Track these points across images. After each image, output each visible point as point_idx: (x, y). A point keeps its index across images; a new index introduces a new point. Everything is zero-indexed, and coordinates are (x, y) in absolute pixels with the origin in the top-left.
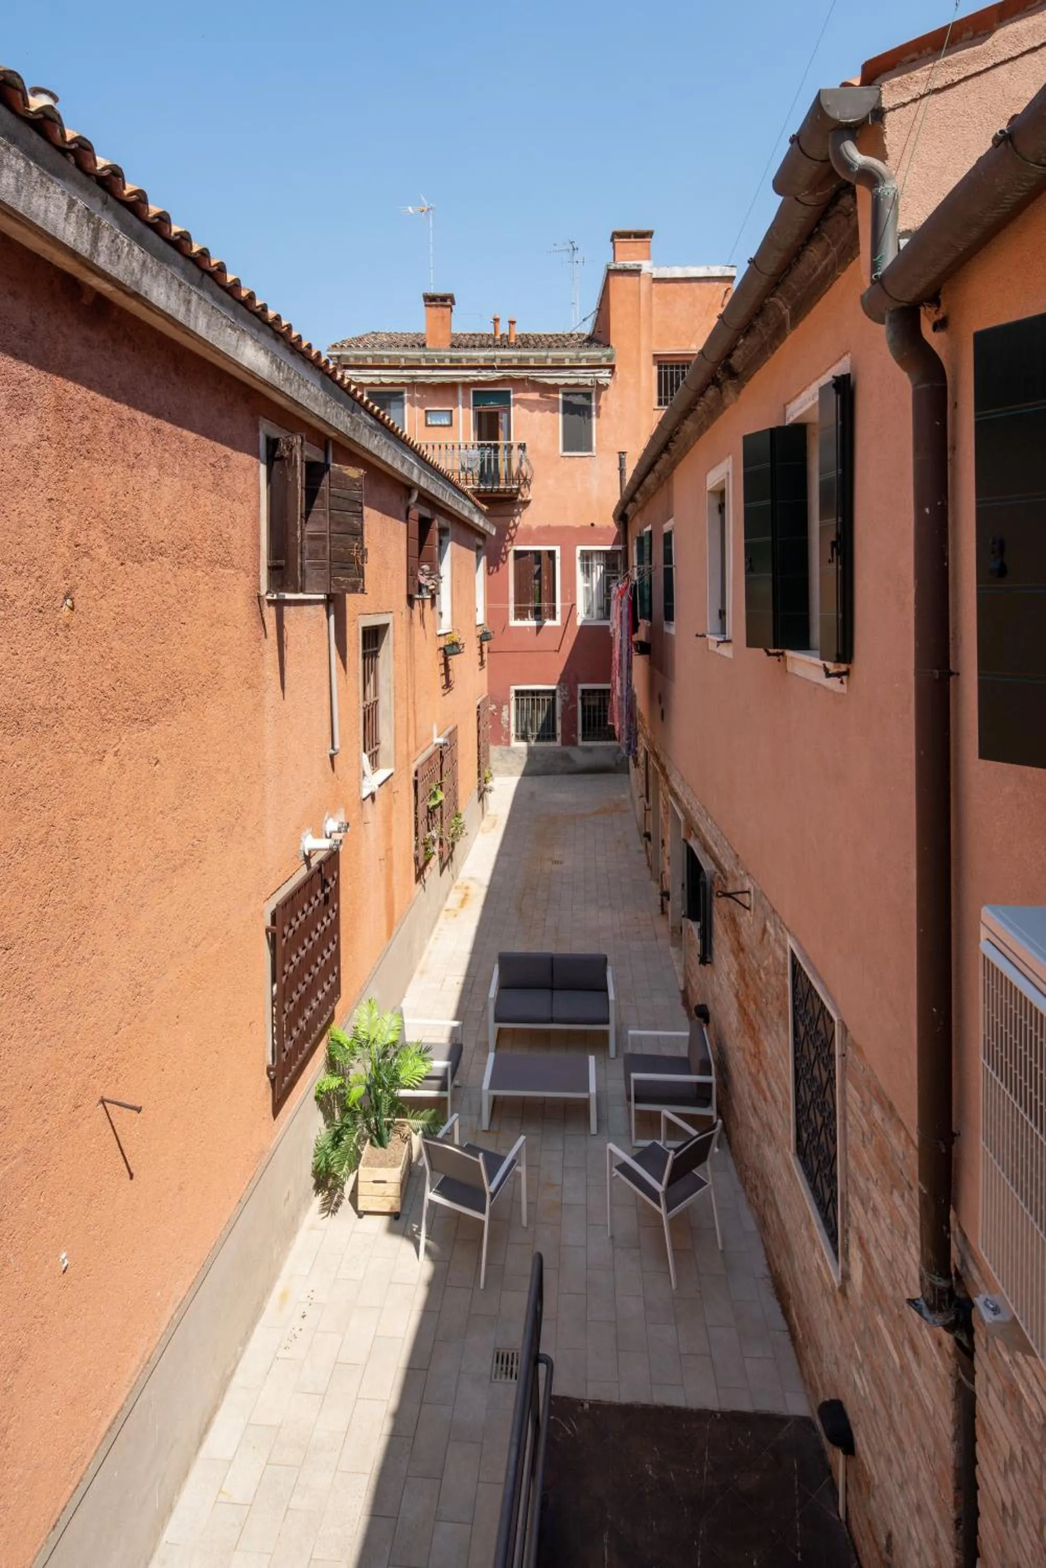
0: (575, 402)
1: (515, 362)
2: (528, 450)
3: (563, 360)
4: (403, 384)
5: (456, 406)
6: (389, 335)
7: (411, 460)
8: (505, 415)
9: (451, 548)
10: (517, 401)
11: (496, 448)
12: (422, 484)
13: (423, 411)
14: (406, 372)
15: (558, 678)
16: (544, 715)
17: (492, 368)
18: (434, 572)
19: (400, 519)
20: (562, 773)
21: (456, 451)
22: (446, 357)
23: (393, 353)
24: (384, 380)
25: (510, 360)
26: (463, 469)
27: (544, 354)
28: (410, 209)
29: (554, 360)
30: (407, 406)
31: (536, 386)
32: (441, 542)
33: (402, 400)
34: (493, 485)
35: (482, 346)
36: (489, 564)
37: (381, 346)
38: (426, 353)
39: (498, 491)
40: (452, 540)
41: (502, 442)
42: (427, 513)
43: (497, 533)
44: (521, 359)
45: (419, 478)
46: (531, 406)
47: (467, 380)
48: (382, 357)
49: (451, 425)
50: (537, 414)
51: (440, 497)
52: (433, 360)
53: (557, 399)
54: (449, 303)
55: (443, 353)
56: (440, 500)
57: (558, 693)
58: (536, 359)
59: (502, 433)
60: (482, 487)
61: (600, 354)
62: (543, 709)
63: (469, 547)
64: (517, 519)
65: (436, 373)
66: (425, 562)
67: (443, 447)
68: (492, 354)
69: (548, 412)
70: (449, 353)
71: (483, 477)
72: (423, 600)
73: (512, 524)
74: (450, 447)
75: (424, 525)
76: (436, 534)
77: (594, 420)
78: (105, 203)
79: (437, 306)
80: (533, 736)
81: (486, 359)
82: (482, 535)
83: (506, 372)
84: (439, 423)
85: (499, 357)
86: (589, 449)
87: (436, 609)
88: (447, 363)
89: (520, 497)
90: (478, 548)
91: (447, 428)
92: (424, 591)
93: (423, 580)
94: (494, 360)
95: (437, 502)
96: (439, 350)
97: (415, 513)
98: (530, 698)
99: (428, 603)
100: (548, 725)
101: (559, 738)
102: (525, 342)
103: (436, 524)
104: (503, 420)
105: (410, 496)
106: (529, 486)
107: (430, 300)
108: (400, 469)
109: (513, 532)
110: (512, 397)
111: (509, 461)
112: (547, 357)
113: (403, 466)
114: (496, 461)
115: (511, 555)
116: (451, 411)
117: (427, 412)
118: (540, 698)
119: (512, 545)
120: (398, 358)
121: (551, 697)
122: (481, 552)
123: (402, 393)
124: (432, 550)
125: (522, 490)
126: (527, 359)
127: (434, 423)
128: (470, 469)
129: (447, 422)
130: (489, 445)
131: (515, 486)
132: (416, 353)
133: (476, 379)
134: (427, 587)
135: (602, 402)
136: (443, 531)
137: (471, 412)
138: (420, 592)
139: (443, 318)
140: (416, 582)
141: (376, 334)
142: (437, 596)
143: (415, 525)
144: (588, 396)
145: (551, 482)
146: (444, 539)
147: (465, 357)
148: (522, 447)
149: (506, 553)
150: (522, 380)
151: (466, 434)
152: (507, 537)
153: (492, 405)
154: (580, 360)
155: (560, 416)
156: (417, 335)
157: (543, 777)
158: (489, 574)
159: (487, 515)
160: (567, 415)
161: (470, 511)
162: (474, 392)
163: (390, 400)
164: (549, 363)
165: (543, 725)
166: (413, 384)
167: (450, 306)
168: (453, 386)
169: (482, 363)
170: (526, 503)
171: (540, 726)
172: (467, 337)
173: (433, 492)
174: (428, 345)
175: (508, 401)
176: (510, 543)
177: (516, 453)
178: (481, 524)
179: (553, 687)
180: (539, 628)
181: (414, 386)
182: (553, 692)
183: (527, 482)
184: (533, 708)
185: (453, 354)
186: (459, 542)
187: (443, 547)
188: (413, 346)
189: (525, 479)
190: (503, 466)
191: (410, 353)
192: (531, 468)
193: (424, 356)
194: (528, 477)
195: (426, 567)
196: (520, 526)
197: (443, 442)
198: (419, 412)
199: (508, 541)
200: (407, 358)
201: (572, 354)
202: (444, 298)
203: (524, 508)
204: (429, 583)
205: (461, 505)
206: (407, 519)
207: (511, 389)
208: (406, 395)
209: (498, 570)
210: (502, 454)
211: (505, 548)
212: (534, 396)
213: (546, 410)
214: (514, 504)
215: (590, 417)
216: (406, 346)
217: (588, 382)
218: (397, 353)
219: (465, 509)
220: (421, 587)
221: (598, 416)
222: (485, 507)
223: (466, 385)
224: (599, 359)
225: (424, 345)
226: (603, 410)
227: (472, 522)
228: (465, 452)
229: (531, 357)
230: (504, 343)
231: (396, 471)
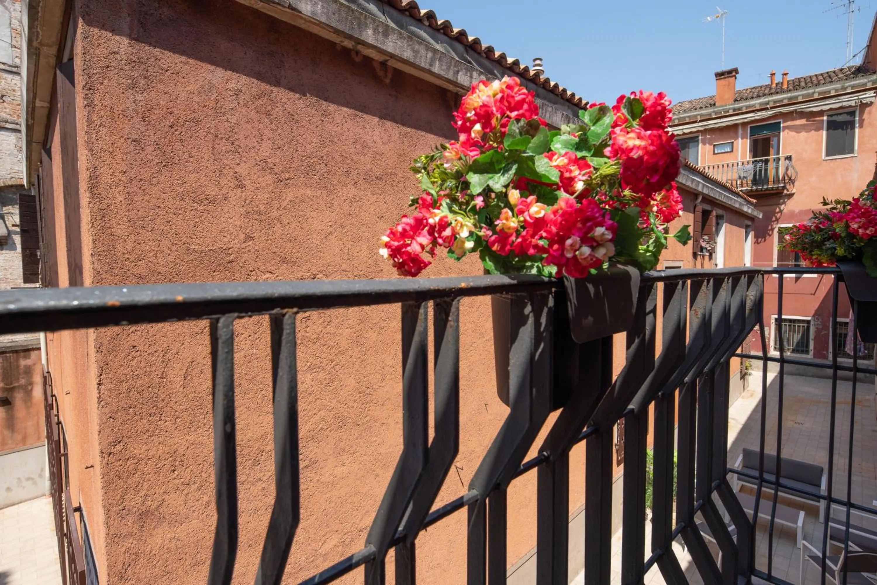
0: (838, 120)
1: (786, 102)
2: (793, 160)
3: (829, 92)
4: (698, 131)
5: (736, 138)
6: (690, 102)
7: (698, 180)
8: (775, 139)
9: (725, 228)
10: (785, 128)
11: (767, 162)
12: (704, 192)
13: (712, 146)
14: (701, 124)
15: (813, 312)
16: (800, 336)
17: (766, 109)
18: (712, 239)
19: (689, 212)
20: (813, 376)
21: (735, 167)
22: (730, 109)
23: (692, 114)
24: (685, 131)
25: (782, 101)
26: (740, 178)
27: (811, 91)
28: (709, 19)
29: (820, 94)
30: (700, 145)
31: (802, 114)
32: (718, 224)
33: (698, 141)
34: (763, 186)
35: (759, 96)
36: (756, 237)
37: (685, 111)
38: (716, 109)
39: (767, 189)
40: (726, 222)
41: (772, 157)
42: (708, 207)
43: (763, 216)
44: (790, 99)
45: (703, 189)
46: (797, 129)
47: (746, 120)
48: (684, 118)
49: (732, 151)
50: (803, 134)
51: (717, 197)
52: (721, 113)
53: (823, 121)
54: (734, 74)
55: (728, 107)
56: (717, 199)
57: (812, 323)
58: (803, 96)
59: (772, 151)
60: (754, 188)
61: (866, 80)
62: (799, 332)
63: (740, 226)
64: (782, 207)
65: (722, 120)
66: (706, 235)
67: (725, 166)
68: (767, 100)
69: (813, 131)
70: (732, 106)
71: (755, 181)
72: (703, 256)
73: (778, 210)
74: (730, 165)
75: (706, 215)
76: (714, 220)
77: (857, 130)
78: (568, 106)
79: (724, 78)
80: (788, 349)
81: (760, 104)
82: (752, 219)
83: (777, 110)
84: (723, 151)
85: (772, 101)
86: (852, 151)
87: (713, 261)
88: (731, 112)
89: (785, 192)
90: (747, 227)
91: (729, 154)
92: (704, 251)
93: (703, 244)
94: (768, 103)
95: (715, 201)
96: (726, 106)
97: (699, 208)
98: (788, 324)
99: (707, 258)
100: (802, 343)
101: (811, 353)
102: (797, 85)
103: (714, 213)
104: (774, 142)
105: (697, 199)
106: (793, 183)
107: (720, 75)
108: (690, 185)
109: (778, 215)
110: (782, 125)
111: (777, 169)
112: (814, 92)
113: (692, 183)
114: (766, 170)
115: (776, 230)
116: (733, 142)
117: (714, 145)
118: (797, 325)
119: (777, 224)
120: (696, 116)
121: (806, 325)
122: (749, 229)
123: (698, 137)
124: (711, 228)
125: (788, 187)
126: (796, 97)
127: (719, 151)
128: (744, 177)
129: (729, 150)
130: (761, 160)
131: (782, 185)
132: (710, 110)
133: (753, 119)
134: (706, 248)
135: (865, 116)
136: (719, 217)
137: (748, 141)
138: (701, 251)
139: (729, 85)
140: (699, 246)
141: (682, 103)
142: (713, 254)
143: (699, 214)
144: (852, 114)
145: (813, 179)
146: (720, 221)
147: (744, 106)
148: (789, 158)
149: (772, 229)
150: (791, 113)
151: (744, 155)
152: (774, 219)
153: (765, 133)
154: (845, 89)
155: (824, 133)
156: (711, 98)
157: (795, 377)
158: (756, 242)
159: (755, 206)
160: (830, 131)
161: (740, 204)
162: (751, 127)
163: (689, 143)
164: (816, 96)
165: (798, 343)
166: (706, 130)
167: (735, 76)
168: (735, 126)
169: (758, 107)
170: (791, 196)
171: (795, 344)
172: (748, 91)
173: (712, 195)
174: (717, 104)
175: (779, 129)
176: (776, 222)
177: (782, 164)
178: (750, 211)
179: (809, 318)
180: (797, 279)
181: (705, 131)
182: (808, 322)
183: (792, 181)
184: (790, 331)
185: (736, 106)
186: (731, 223)
187: (719, 227)
188: (707, 107)
189: (790, 179)
190: (771, 173)
191: (704, 112)
192: (797, 173)
193: (714, 112)
194: (793, 178)
195: (706, 237)
196: (785, 211)
197: (725, 163)
198: (708, 148)
199: (774, 221)
200: (701, 115)
201: (838, 86)
202: (730, 72)
203: (789, 199)
204: (707, 246)
205: (733, 201)
206: (694, 212)
207: (781, 120)
208: (700, 138)
209: (765, 240)
210: (771, 166)
211: (772, 226)
212: (803, 121)
213: (811, 130)
214: (781, 197)
215: (853, 128)
216: (701, 108)
217: (853, 103)
218: (695, 113)
219: (737, 203)
220: (702, 249)
221: (861, 126)
222: (755, 201)
223: (744, 124)
224: (865, 84)
225: (714, 105)
226: (866, 122)
227: (743, 210)
228: (742, 167)
229: (799, 95)
230: (779, 89)
231: (688, 187)
